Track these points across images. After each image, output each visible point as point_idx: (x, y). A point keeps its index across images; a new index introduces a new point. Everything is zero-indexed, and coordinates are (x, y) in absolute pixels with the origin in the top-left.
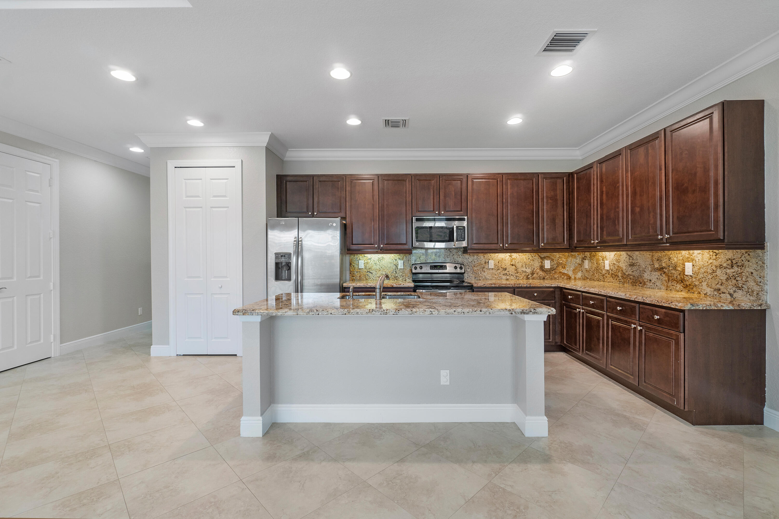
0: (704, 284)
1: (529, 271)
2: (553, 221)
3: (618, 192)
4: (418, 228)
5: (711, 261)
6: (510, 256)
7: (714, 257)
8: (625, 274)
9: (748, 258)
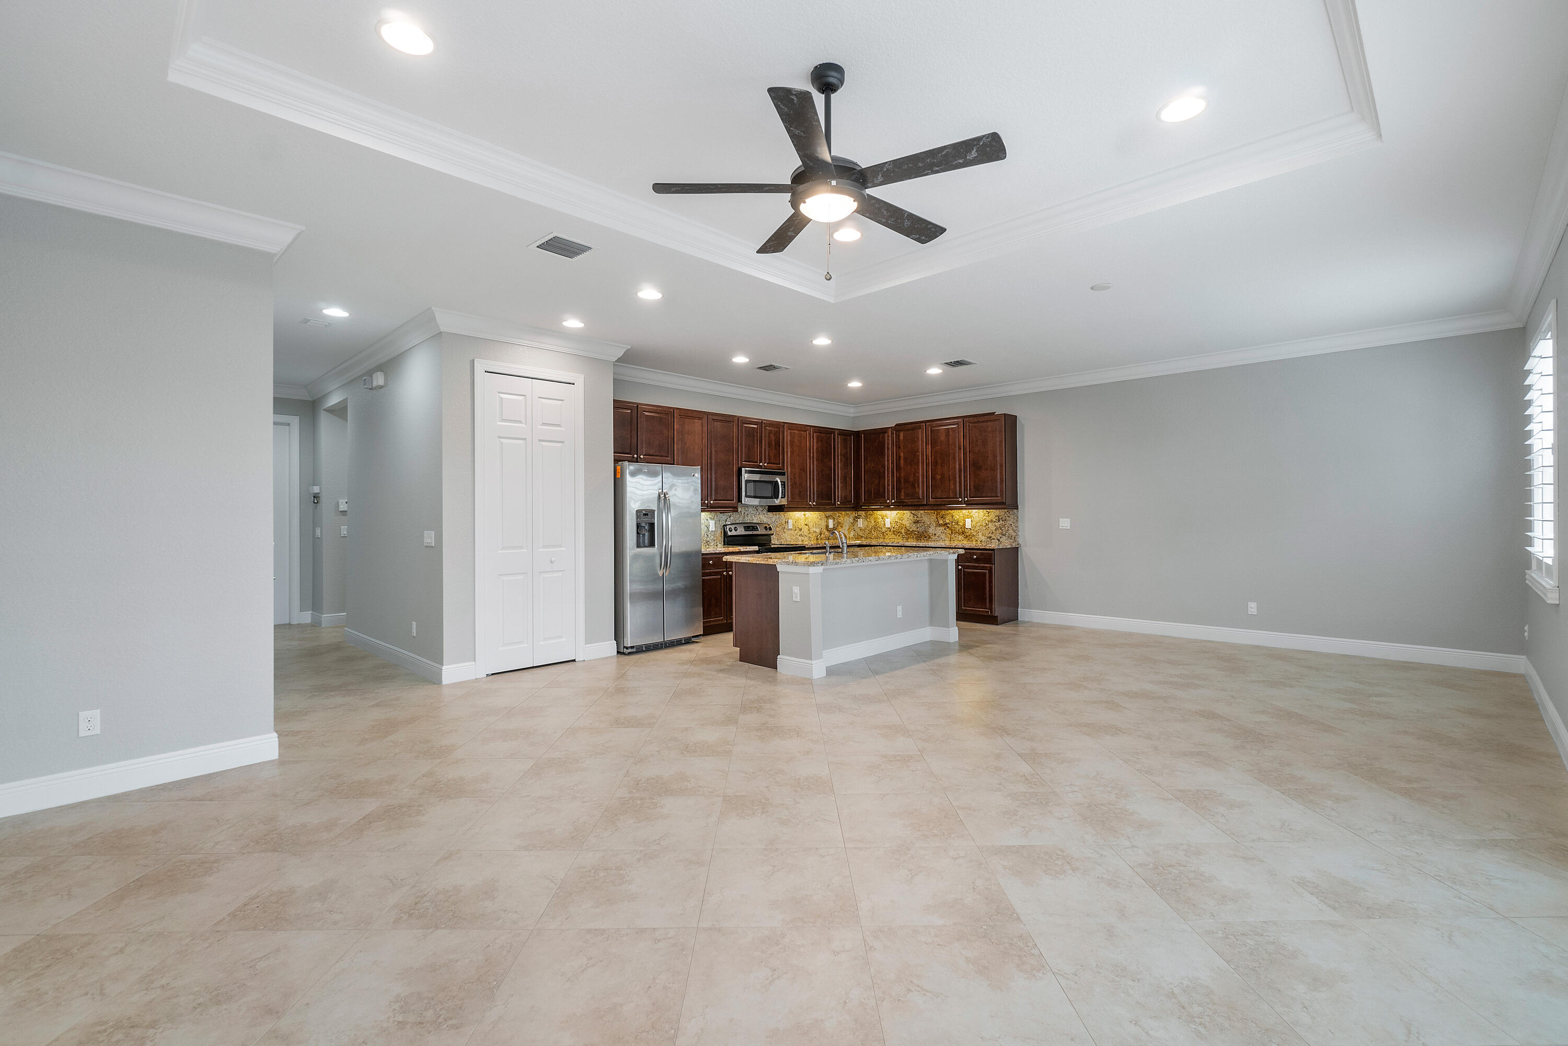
0: (980, 534)
1: (818, 531)
2: (845, 479)
3: (918, 459)
4: (747, 481)
5: (985, 517)
6: (804, 515)
7: (987, 514)
8: (909, 530)
9: (1009, 515)
